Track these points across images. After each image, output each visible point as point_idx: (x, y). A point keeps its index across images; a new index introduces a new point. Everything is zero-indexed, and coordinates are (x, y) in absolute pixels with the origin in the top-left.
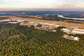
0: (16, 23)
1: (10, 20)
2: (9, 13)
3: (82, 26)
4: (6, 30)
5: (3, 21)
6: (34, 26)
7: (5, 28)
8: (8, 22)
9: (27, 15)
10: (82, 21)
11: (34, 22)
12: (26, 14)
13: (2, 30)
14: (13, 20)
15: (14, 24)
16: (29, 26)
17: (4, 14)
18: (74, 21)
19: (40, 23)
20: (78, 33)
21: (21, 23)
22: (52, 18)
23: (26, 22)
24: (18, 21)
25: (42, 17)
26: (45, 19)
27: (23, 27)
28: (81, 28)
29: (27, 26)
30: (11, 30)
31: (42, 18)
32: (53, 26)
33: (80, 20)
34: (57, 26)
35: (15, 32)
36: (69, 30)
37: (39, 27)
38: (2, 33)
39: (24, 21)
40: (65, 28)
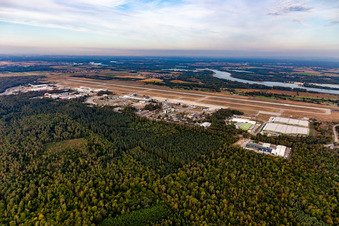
0: (73, 97)
1: (51, 89)
2: (45, 64)
3: (297, 108)
4: (38, 121)
5: (26, 90)
6: (134, 109)
7: (32, 114)
8: (42, 93)
9: (108, 71)
10: (295, 90)
11: (135, 95)
12: (104, 68)
13: (21, 123)
14: (60, 87)
15: (66, 101)
16: (117, 107)
17: (26, 65)
18: (269, 92)
19: (154, 98)
20: (283, 132)
21: (88, 96)
22: (194, 79)
23: (107, 93)
24: (80, 90)
25: (161, 78)
26: (172, 86)
27: (98, 111)
28: (292, 113)
29: (112, 107)
30: (55, 124)
31: (160, 81)
32: (198, 108)
33: (289, 89)
34: (213, 108)
35: (69, 128)
36: (254, 123)
37: (151, 113)
38: (22, 132)
39: (99, 90)
40: (239, 113)
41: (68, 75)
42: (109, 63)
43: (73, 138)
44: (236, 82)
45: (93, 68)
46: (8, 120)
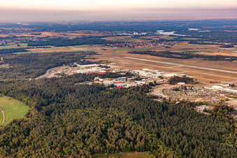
0: (133, 84)
1: (102, 71)
4: (86, 120)
5: (70, 71)
7: (78, 107)
8: (91, 76)
9: (185, 45)
11: (233, 86)
12: (179, 40)
13: (65, 119)
14: (114, 69)
15: (123, 91)
16: (201, 104)
17: (72, 36)
21: (155, 84)
23: (185, 80)
24: (142, 73)
27: (170, 109)
29: (193, 105)
30: (108, 125)
35: (128, 133)
39: (172, 75)
41: (124, 51)
42: (187, 32)
43: (133, 150)
45: (162, 40)
46: (48, 114)
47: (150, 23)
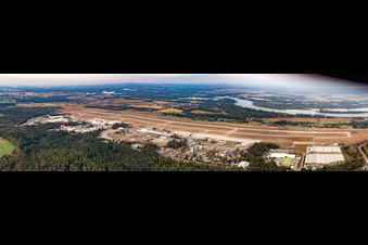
0: (87, 130)
1: (66, 121)
2: (61, 94)
3: (328, 135)
4: (54, 157)
5: (44, 121)
6: (155, 146)
7: (49, 148)
8: (58, 125)
9: (122, 100)
10: (316, 116)
11: (154, 129)
12: (117, 97)
13: (39, 157)
14: (74, 119)
15: (80, 135)
16: (135, 143)
17: (46, 95)
18: (293, 120)
19: (176, 132)
21: (103, 130)
22: (216, 109)
23: (123, 125)
24: (94, 122)
25: (180, 108)
26: (194, 117)
27: (114, 148)
29: (130, 143)
31: (180, 111)
32: (229, 144)
33: (309, 116)
34: (246, 143)
36: (293, 156)
37: (177, 152)
39: (114, 122)
41: (81, 106)
42: (122, 92)
44: (261, 111)
45: (106, 98)
46: (28, 152)
47: (99, 86)
